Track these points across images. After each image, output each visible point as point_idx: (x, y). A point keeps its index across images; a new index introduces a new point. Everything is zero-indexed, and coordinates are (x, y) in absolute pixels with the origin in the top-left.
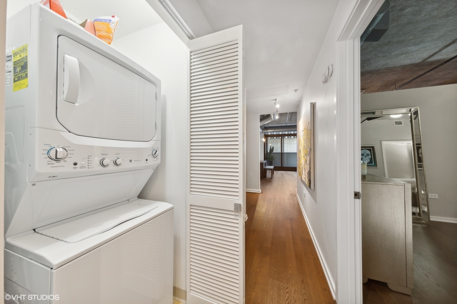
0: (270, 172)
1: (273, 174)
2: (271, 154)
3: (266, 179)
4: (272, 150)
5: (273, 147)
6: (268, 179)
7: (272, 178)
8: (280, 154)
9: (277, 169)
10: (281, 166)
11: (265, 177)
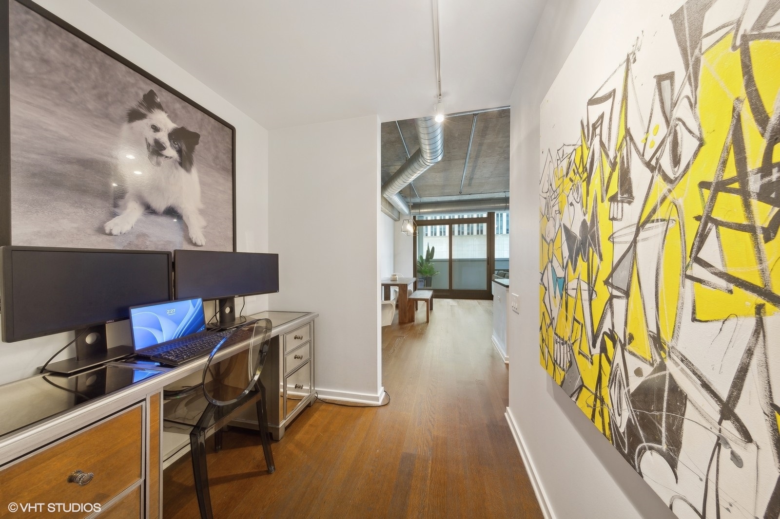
0: (423, 305)
1: (431, 309)
2: (429, 262)
3: (413, 326)
4: (430, 254)
5: (433, 248)
6: (418, 325)
7: (428, 321)
8: (448, 263)
9: (439, 294)
10: (448, 288)
11: (412, 319)
